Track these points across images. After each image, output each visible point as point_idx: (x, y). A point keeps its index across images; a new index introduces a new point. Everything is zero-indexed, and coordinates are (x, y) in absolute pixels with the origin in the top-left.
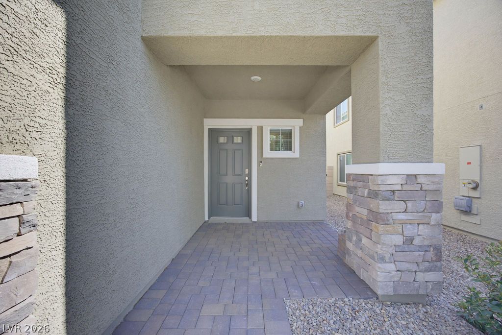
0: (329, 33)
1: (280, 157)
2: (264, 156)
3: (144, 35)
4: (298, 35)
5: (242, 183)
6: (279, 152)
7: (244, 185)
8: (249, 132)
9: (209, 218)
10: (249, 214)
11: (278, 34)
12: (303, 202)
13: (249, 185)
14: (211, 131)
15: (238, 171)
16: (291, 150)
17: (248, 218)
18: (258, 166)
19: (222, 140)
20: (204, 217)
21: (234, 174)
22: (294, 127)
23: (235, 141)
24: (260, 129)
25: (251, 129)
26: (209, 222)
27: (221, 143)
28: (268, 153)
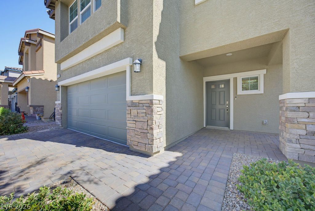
0: (257, 35)
1: (249, 94)
2: (238, 94)
3: (180, 56)
4: (240, 41)
5: (224, 109)
6: (248, 91)
7: (226, 110)
8: (228, 81)
9: (206, 126)
10: (228, 126)
11: (230, 43)
12: (267, 121)
13: (228, 109)
14: (207, 83)
15: (222, 102)
16: (258, 89)
17: (228, 128)
18: (234, 99)
19: (213, 87)
20: (203, 125)
21: (220, 104)
22: (259, 75)
23: (220, 87)
24: (235, 79)
25: (230, 79)
26: (206, 128)
27: (213, 89)
28: (240, 92)
